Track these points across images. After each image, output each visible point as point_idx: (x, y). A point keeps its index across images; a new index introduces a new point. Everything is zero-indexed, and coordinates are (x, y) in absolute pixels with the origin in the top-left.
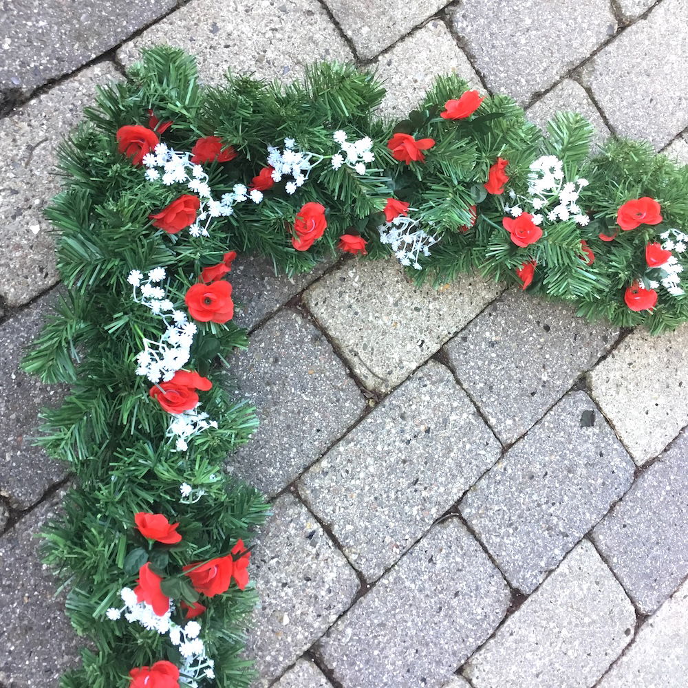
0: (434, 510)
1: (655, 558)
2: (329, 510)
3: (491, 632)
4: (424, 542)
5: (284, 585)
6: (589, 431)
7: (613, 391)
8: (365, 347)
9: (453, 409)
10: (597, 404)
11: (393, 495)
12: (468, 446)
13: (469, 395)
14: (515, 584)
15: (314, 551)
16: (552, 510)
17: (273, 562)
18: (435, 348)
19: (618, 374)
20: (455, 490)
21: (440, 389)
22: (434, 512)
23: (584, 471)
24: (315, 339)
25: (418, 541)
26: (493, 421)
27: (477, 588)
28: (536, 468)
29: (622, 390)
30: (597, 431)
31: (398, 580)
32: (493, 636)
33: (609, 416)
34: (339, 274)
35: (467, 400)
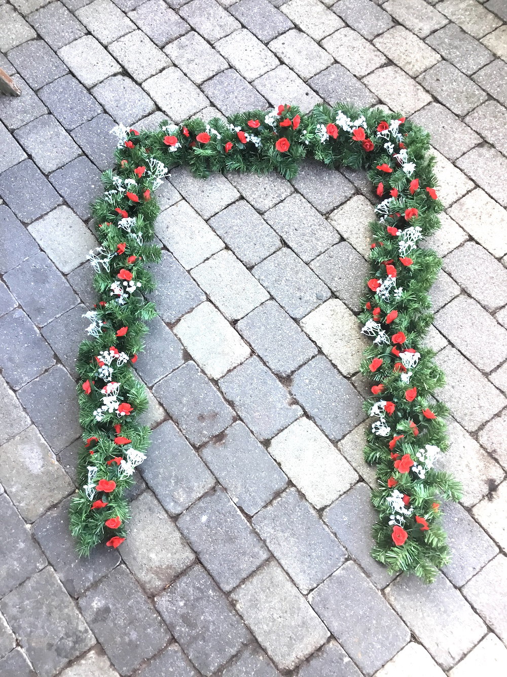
0: (286, 236)
1: (260, 328)
2: (288, 202)
3: (239, 257)
4: (275, 233)
5: (265, 189)
6: (315, 298)
7: (331, 308)
8: (344, 212)
9: (322, 243)
10: (325, 301)
11: (292, 222)
12: (309, 249)
13: (328, 249)
14: (256, 267)
15: (275, 197)
16: (283, 281)
17: (273, 185)
18: (345, 236)
19: (339, 311)
20: (292, 244)
21: (330, 238)
22: (284, 237)
23: (298, 295)
24: (346, 197)
25: (275, 231)
26: (318, 258)
27: (256, 252)
28: (300, 275)
29: (332, 313)
30: (315, 301)
31: (263, 224)
32: (237, 258)
33: (321, 306)
34: (369, 203)
35: (326, 248)
